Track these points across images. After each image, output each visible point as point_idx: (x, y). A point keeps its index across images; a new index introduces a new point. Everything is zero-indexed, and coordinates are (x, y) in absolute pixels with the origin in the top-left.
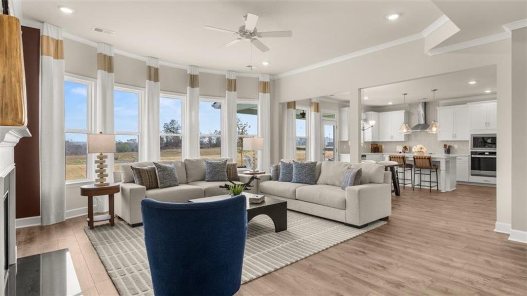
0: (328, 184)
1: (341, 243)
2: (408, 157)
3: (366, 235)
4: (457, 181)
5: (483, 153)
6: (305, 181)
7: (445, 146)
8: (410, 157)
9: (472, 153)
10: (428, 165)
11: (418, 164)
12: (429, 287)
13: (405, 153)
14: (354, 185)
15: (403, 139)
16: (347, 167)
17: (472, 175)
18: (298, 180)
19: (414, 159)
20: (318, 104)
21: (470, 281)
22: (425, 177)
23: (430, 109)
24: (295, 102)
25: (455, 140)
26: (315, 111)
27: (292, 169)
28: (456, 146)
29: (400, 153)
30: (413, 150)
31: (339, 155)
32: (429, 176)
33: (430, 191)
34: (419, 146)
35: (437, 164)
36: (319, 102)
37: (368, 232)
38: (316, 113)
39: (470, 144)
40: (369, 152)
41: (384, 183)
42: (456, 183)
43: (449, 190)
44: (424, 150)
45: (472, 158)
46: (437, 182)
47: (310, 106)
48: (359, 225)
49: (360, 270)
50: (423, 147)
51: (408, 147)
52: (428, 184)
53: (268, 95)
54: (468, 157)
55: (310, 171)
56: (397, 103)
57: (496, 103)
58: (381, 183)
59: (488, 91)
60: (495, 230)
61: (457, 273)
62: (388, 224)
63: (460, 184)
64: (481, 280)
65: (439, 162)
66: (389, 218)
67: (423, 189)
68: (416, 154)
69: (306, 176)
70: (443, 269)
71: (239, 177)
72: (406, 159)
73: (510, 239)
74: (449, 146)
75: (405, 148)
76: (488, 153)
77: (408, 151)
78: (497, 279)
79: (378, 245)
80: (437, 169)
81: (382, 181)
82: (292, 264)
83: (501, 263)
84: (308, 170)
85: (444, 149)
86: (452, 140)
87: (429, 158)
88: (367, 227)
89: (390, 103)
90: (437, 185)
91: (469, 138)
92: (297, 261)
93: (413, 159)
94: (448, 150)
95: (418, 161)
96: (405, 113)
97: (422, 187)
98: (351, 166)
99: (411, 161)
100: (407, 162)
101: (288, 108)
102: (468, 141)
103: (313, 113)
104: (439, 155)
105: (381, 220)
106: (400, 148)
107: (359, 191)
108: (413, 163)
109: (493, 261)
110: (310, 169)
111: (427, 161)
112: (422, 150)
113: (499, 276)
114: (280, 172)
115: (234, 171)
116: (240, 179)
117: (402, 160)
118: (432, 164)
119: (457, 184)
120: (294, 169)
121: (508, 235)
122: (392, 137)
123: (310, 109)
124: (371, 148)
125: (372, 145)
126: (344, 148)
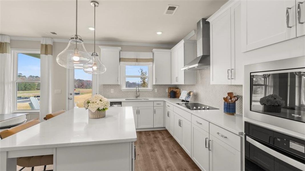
75: (189, 93)
124: (169, 92)
125: (170, 88)
126: (112, 92)
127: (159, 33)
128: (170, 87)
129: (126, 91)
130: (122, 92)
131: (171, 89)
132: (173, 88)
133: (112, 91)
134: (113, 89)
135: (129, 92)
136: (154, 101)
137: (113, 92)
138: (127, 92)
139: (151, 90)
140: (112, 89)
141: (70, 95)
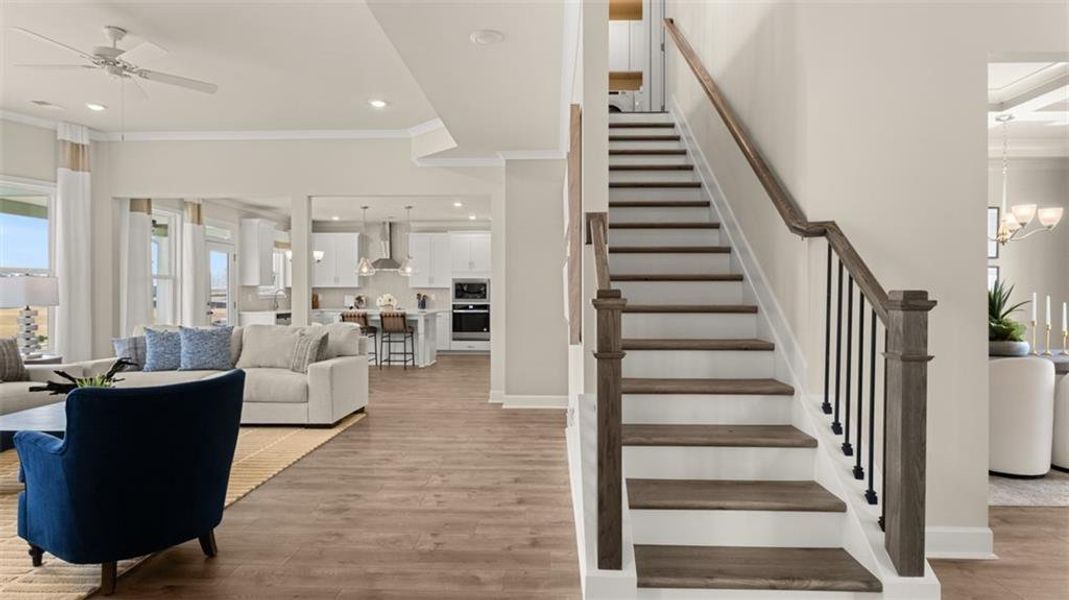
0: (260, 367)
1: (315, 449)
2: (371, 316)
3: (347, 433)
4: (438, 351)
5: (467, 307)
6: (211, 365)
7: (419, 295)
8: (375, 314)
9: (454, 307)
10: (401, 326)
11: (387, 327)
12: (443, 463)
13: (358, 308)
14: (317, 360)
15: (356, 285)
16: (297, 333)
17: (454, 339)
18: (196, 363)
19: (381, 316)
20: (199, 206)
21: (477, 449)
22: (395, 346)
23: (398, 234)
24: (149, 201)
25: (433, 286)
26: (193, 222)
27: (177, 345)
28: (433, 297)
29: (351, 308)
30: (378, 304)
31: (239, 315)
32: (402, 344)
33: (405, 367)
34: (387, 296)
35: (413, 325)
36: (201, 202)
37: (345, 430)
38: (196, 225)
39: (451, 293)
41: (360, 354)
42: (435, 354)
43: (428, 364)
44: (394, 303)
45: (454, 314)
46: (412, 354)
47: (182, 209)
48: (331, 422)
49: (361, 469)
50: (392, 297)
51: (363, 298)
52: (402, 357)
53: (84, 177)
54: (448, 314)
55: (222, 344)
56: (345, 219)
57: (490, 235)
58: (355, 355)
59: (473, 218)
60: (490, 401)
61: (463, 446)
62: (367, 417)
63: (441, 355)
64: (486, 446)
65: (416, 321)
66: (366, 410)
67: (394, 366)
68: (382, 310)
69: (213, 355)
70: (448, 446)
71: (28, 371)
72: (369, 319)
73: (504, 407)
74: (424, 296)
75: (359, 299)
76: (471, 307)
77: (363, 306)
78: (499, 442)
79: (368, 441)
80: (412, 333)
81: (357, 352)
82: (257, 487)
83: (500, 429)
84: (218, 344)
85: (417, 300)
86: (428, 286)
87: (403, 316)
88: (341, 425)
89: (336, 218)
90: (413, 359)
91: (450, 286)
92: (264, 483)
93: (379, 318)
94: (423, 304)
95: (386, 321)
96: (359, 237)
97: (392, 363)
98: (304, 330)
99: (377, 321)
100: (371, 324)
101: (132, 210)
102: (448, 289)
103: (188, 226)
104: (412, 310)
105: (356, 412)
106: (350, 301)
107: (332, 369)
108: (379, 326)
109: (493, 430)
110: (221, 341)
111: (400, 320)
112: (391, 303)
113: (499, 439)
114: (144, 354)
115: (13, 357)
116: (32, 377)
117: (361, 320)
118: (407, 325)
119: (438, 356)
120: (184, 343)
121: (501, 404)
122: (337, 280)
123: (179, 217)
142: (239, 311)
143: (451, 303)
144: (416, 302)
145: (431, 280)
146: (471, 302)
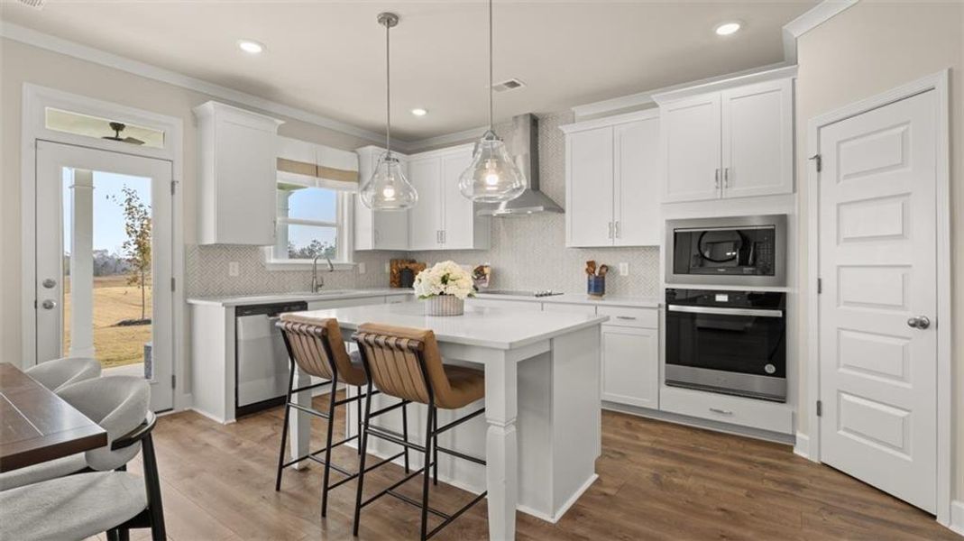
5: (707, 298)
7: (591, 264)
9: (672, 296)
17: (670, 383)
23: (550, 137)
25: (617, 243)
28: (623, 267)
39: (664, 261)
40: (382, 287)
45: (669, 314)
51: (486, 271)
54: (656, 312)
74: (603, 266)
75: (479, 272)
76: (722, 298)
77: (486, 286)
85: (586, 275)
86: (609, 243)
91: (660, 238)
102: (657, 248)
122: (441, 236)
124: (392, 272)
125: (393, 262)
126: (231, 274)
127: (419, 112)
128: (393, 257)
129: (281, 269)
130: (269, 272)
131: (397, 264)
132: (403, 262)
133: (234, 269)
134: (237, 264)
135: (288, 272)
136: (386, 296)
137: (237, 274)
138: (283, 271)
139: (351, 267)
140: (231, 264)
141: (41, 287)
142: (186, 295)
143: (663, 286)
144: (583, 279)
145: (615, 228)
146: (722, 284)
